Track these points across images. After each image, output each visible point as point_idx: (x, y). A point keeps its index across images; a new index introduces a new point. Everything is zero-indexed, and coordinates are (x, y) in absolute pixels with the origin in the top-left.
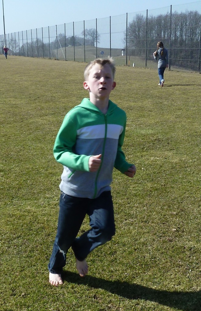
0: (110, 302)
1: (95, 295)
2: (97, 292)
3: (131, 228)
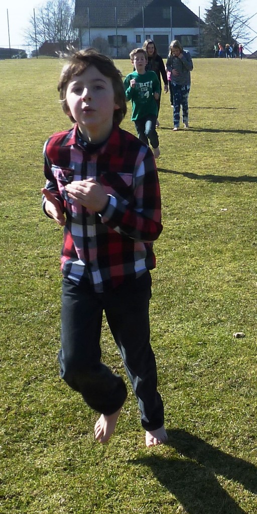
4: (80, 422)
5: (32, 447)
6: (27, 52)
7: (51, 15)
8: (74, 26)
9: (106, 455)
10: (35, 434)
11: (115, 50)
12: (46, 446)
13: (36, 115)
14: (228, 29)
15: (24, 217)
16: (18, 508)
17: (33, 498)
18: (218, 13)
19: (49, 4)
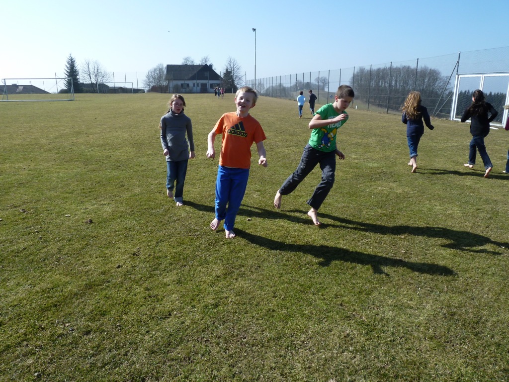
0: (354, 310)
1: (341, 303)
2: (343, 301)
3: (367, 247)
4: (182, 261)
5: (162, 273)
6: (145, 91)
7: (156, 74)
8: (166, 79)
9: (195, 276)
10: (162, 266)
11: (184, 90)
12: (168, 272)
13: (151, 119)
14: (233, 81)
15: (150, 165)
16: (157, 302)
17: (164, 297)
18: (228, 74)
19: (155, 70)
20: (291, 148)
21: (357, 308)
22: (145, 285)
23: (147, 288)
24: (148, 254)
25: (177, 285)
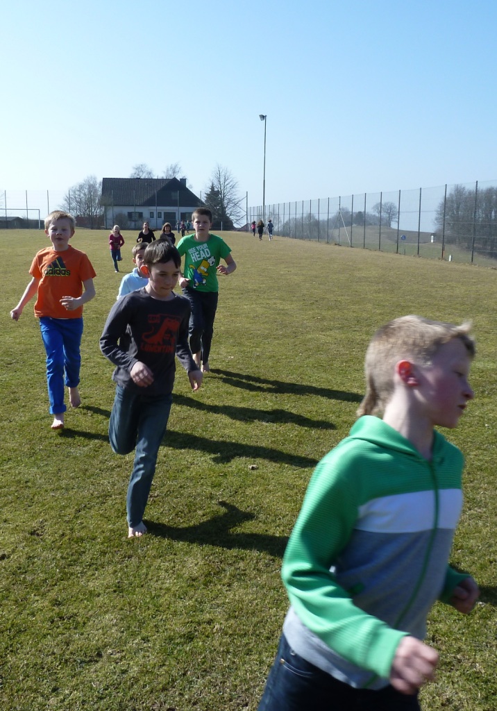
0: (459, 650)
1: (434, 636)
2: (436, 631)
3: (480, 523)
4: (125, 547)
5: (85, 570)
7: (82, 195)
8: (101, 204)
9: (149, 577)
11: (133, 223)
12: (96, 569)
14: (223, 209)
16: (75, 628)
17: (88, 619)
18: (215, 195)
19: (81, 187)
20: (332, 333)
21: (464, 647)
22: (52, 595)
23: (56, 600)
24: (61, 532)
25: (115, 595)
